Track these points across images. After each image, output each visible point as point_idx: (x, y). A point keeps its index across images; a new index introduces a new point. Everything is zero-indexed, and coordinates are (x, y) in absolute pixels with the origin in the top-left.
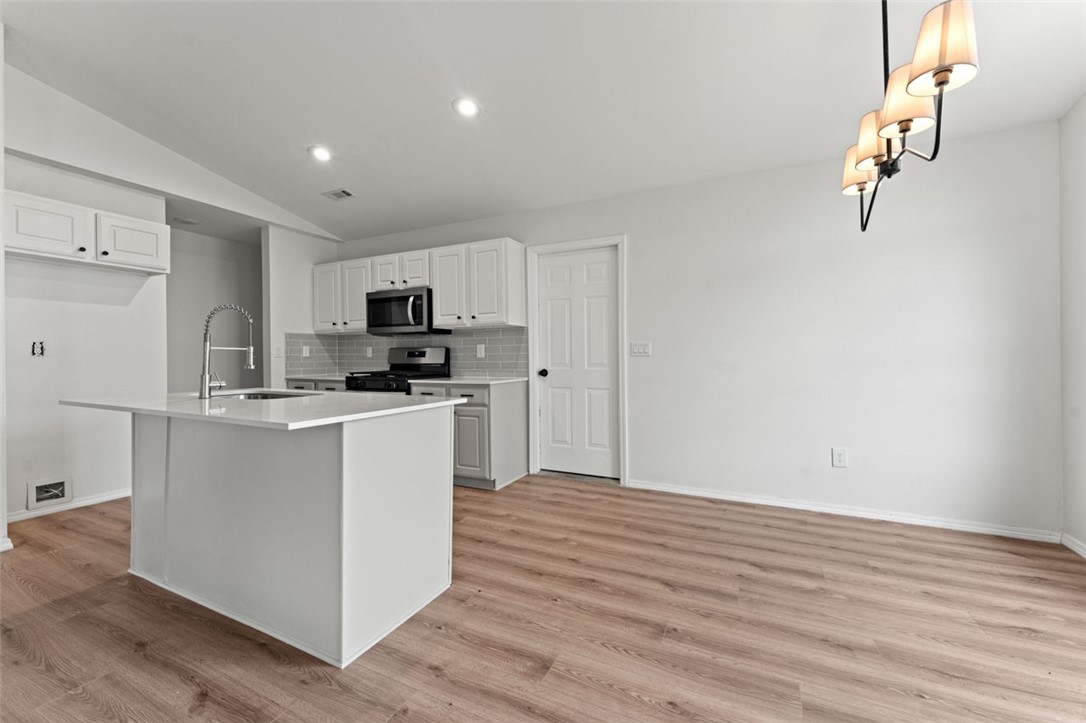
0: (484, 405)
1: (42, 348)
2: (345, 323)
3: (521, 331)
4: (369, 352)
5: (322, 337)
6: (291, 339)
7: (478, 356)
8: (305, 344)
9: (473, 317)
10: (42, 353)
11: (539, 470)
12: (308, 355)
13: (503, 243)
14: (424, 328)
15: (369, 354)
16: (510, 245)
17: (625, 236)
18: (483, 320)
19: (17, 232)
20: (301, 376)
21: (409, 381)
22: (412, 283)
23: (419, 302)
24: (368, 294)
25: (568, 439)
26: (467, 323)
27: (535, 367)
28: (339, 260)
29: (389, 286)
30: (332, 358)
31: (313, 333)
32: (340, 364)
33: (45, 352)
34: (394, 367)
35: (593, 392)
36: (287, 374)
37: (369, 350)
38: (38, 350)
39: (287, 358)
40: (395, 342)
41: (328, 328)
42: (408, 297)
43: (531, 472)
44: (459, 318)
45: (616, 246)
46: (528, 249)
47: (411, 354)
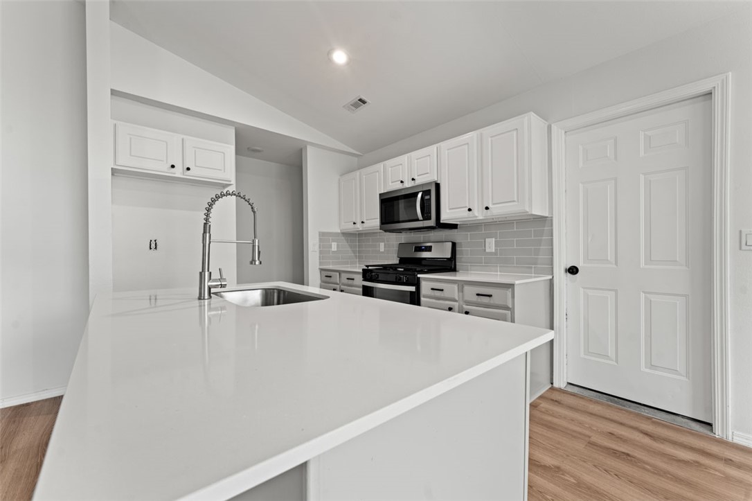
0: (507, 308)
1: (156, 244)
2: (363, 222)
3: (543, 222)
4: (382, 247)
5: (346, 234)
6: (323, 236)
7: (487, 250)
8: (333, 241)
9: (487, 208)
10: (156, 248)
11: (565, 385)
12: (336, 250)
13: (526, 118)
14: (432, 223)
15: (382, 249)
16: (532, 122)
17: (730, 73)
18: (497, 211)
19: (131, 155)
20: (331, 267)
21: (419, 276)
22: (419, 181)
23: (427, 197)
24: (380, 194)
25: (611, 352)
26: (479, 214)
27: (562, 262)
28: (359, 169)
29: (399, 186)
30: (354, 252)
31: (339, 231)
32: (360, 257)
33: (158, 247)
34: (403, 261)
35: (653, 298)
36: (320, 265)
37: (382, 245)
38: (153, 246)
39: (321, 252)
40: (403, 238)
41: (349, 227)
42: (417, 193)
43: (556, 385)
44: (470, 210)
45: (709, 94)
46: (554, 127)
47: (419, 249)
